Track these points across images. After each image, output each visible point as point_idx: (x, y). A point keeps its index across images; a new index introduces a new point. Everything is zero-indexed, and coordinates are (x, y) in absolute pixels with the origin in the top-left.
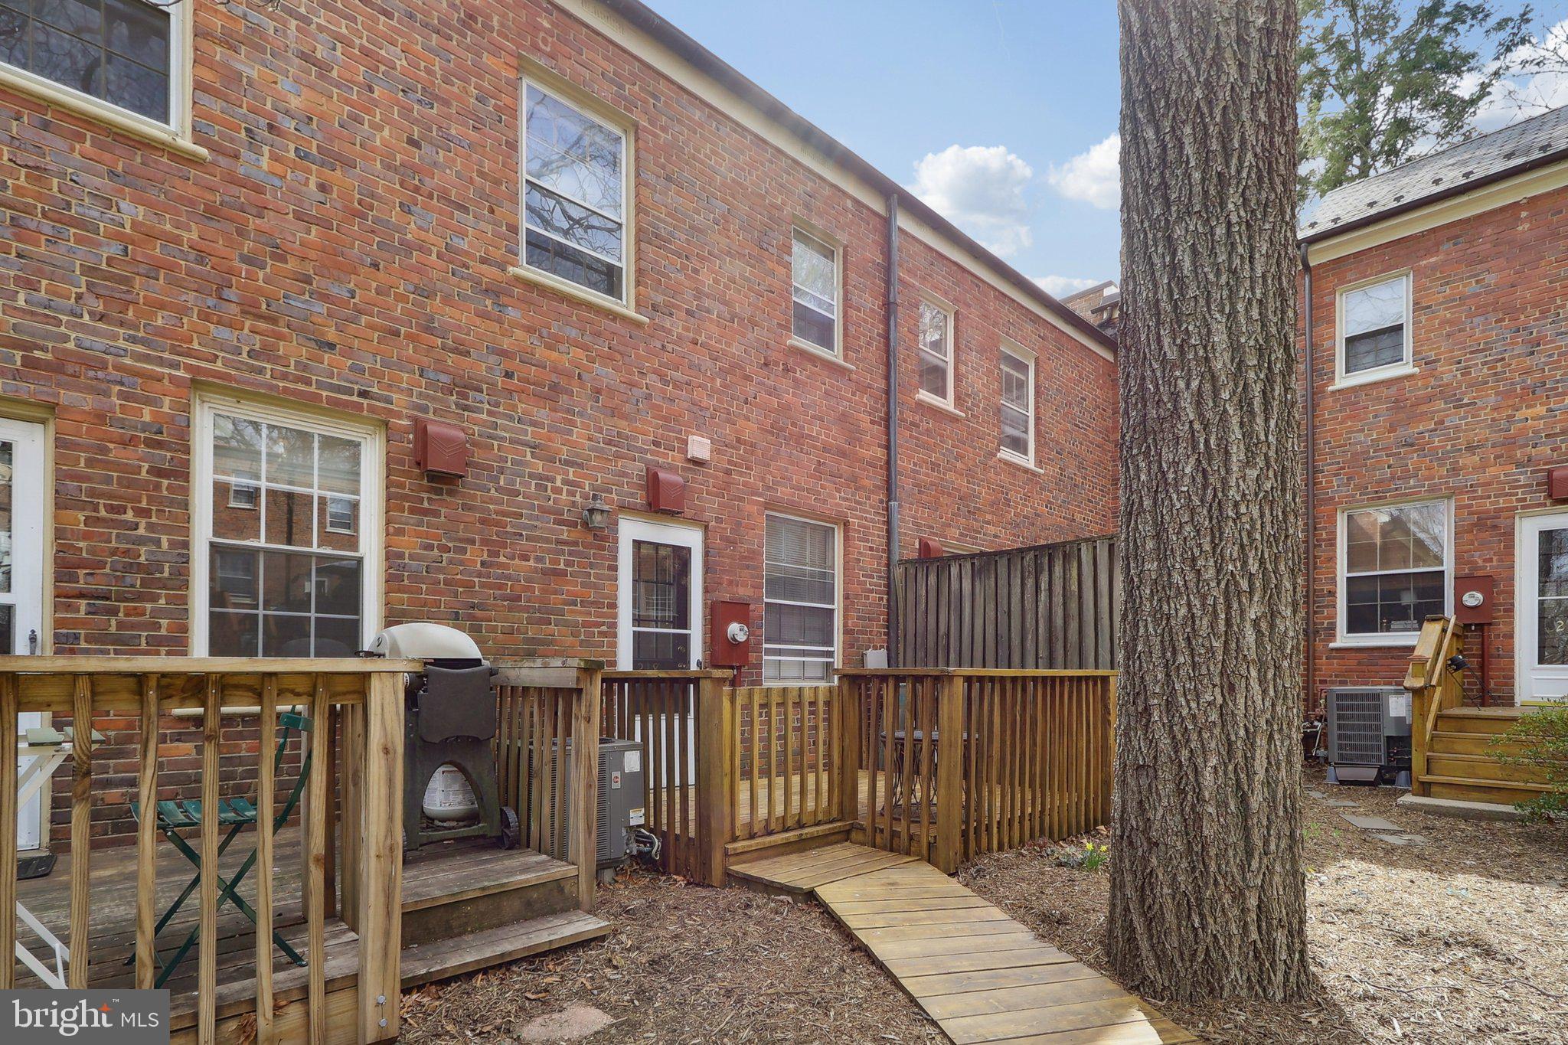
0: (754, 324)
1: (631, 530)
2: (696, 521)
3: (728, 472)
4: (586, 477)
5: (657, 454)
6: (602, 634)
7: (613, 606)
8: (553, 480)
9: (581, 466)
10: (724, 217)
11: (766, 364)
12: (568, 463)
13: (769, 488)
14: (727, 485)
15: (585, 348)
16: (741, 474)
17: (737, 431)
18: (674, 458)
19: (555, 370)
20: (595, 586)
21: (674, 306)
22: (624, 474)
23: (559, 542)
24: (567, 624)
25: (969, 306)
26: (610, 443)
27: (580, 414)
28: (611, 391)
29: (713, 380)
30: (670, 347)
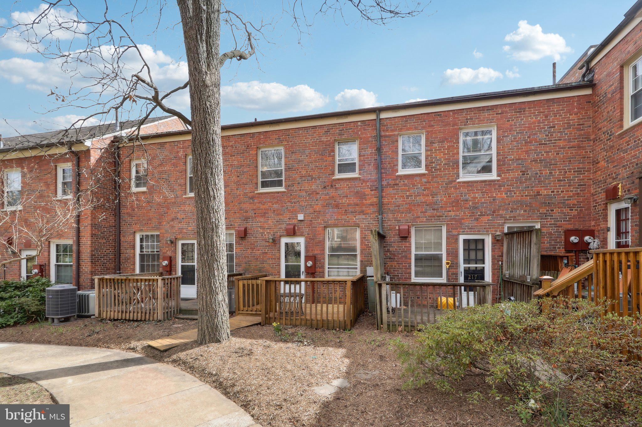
0: (319, 178)
1: (284, 241)
2: (301, 235)
3: (311, 221)
4: (271, 231)
5: (290, 221)
6: (277, 266)
7: (279, 259)
8: (264, 233)
9: (271, 229)
10: (309, 153)
11: (325, 187)
12: (267, 229)
13: (325, 222)
14: (311, 224)
15: (271, 202)
16: (316, 220)
17: (314, 209)
18: (294, 221)
19: (265, 209)
20: (274, 255)
21: (294, 184)
22: (281, 228)
23: (266, 246)
24: (268, 263)
25: (433, 126)
26: (277, 222)
27: (270, 217)
28: (278, 210)
29: (305, 198)
30: (293, 194)
